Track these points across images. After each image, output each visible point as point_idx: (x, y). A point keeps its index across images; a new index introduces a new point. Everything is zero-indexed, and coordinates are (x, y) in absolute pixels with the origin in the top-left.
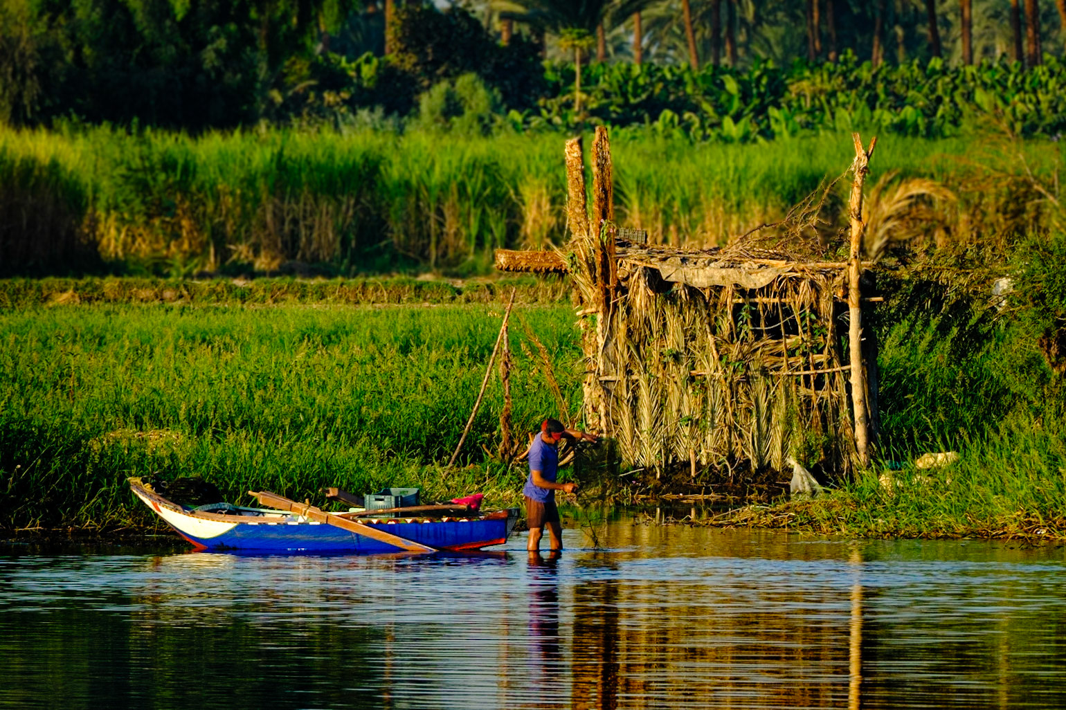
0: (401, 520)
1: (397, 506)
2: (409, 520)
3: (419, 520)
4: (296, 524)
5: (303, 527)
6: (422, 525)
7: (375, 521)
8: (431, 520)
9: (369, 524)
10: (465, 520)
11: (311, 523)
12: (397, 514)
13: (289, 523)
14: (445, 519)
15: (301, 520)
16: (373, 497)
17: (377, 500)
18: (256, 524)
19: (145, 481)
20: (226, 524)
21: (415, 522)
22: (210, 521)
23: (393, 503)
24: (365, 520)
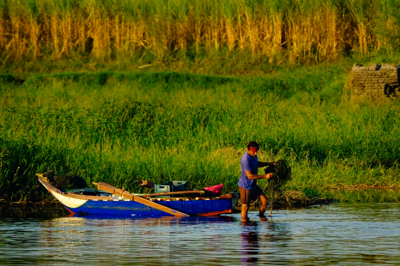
0: (174, 199)
1: (171, 191)
2: (178, 199)
3: (183, 199)
4: (118, 200)
5: (121, 203)
6: (185, 201)
7: (159, 199)
8: (189, 199)
9: (156, 201)
10: (208, 199)
11: (125, 200)
12: (171, 196)
13: (114, 200)
14: (197, 199)
15: (120, 198)
16: (158, 186)
17: (160, 187)
18: (97, 200)
19: (44, 176)
20: (82, 200)
21: (181, 200)
22: (74, 199)
23: (169, 190)
24: (154, 199)
